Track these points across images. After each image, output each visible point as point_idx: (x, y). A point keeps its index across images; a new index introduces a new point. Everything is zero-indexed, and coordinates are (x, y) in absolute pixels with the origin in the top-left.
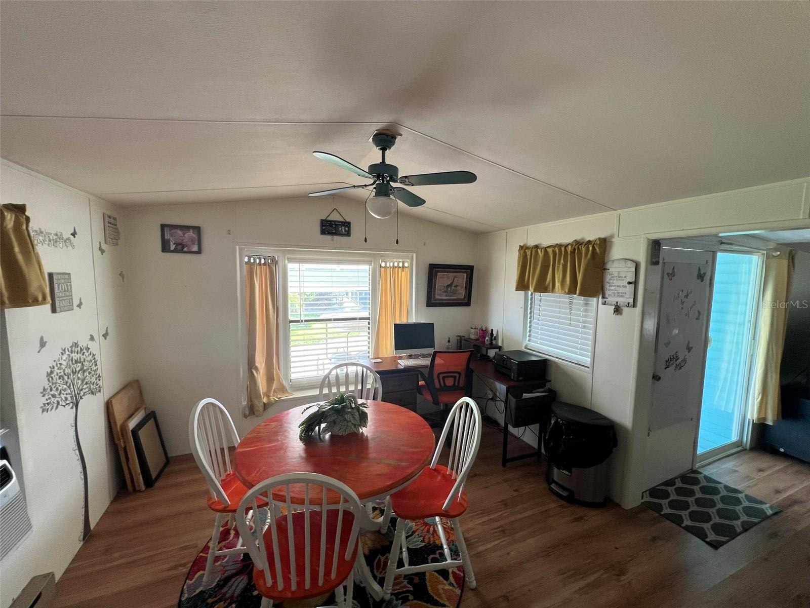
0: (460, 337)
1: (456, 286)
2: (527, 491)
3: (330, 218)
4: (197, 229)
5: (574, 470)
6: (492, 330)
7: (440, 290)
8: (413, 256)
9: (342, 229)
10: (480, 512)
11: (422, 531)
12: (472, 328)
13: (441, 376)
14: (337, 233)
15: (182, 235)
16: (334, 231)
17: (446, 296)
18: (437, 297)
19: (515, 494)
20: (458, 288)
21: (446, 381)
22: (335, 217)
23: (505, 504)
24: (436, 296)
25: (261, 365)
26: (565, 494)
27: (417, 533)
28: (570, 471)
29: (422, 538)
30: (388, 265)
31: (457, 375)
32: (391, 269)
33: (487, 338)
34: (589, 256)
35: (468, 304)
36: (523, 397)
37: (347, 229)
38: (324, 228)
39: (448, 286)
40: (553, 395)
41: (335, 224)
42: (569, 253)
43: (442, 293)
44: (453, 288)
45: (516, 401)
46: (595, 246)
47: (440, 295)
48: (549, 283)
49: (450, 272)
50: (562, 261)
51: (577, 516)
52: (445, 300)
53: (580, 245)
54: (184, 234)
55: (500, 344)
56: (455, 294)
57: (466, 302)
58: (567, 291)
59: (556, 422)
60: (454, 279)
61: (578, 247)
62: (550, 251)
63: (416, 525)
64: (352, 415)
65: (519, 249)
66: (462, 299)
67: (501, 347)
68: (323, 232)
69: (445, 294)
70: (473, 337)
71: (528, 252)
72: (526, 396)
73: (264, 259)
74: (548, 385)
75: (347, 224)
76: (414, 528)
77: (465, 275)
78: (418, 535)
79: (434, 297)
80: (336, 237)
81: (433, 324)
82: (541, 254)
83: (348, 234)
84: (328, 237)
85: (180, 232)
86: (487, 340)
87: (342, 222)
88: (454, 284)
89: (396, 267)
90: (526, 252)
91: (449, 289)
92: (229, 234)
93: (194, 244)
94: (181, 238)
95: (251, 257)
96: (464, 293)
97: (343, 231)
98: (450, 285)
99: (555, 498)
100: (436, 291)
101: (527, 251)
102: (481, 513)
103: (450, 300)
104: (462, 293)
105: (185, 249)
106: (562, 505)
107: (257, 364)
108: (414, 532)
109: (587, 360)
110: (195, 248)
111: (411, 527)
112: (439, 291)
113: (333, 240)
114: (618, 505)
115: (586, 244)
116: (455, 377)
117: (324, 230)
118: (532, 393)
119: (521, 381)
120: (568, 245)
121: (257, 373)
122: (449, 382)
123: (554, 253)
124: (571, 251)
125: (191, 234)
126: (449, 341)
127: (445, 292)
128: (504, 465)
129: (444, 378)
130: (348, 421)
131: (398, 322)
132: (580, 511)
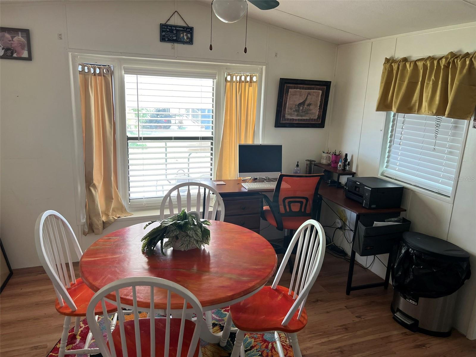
0: (311, 161)
1: (309, 105)
2: (370, 318)
3: (171, 23)
4: (26, 33)
5: (421, 299)
6: (346, 155)
7: (291, 109)
8: (262, 69)
9: (183, 36)
10: (321, 333)
11: (261, 346)
12: (324, 152)
13: (287, 201)
14: (178, 41)
15: (11, 39)
16: (175, 38)
17: (297, 115)
18: (288, 117)
19: (357, 320)
20: (311, 107)
21: (292, 207)
22: (176, 21)
23: (346, 328)
24: (286, 115)
25: (99, 183)
26: (408, 322)
27: (255, 348)
28: (417, 301)
29: (260, 353)
30: (234, 79)
31: (304, 201)
32: (238, 84)
33: (340, 163)
34: (465, 71)
35: (321, 125)
36: (374, 226)
37: (189, 35)
38: (164, 33)
39: (300, 104)
40: (407, 224)
41: (176, 29)
42: (442, 67)
43: (293, 113)
44: (305, 106)
45: (366, 229)
46: (473, 59)
47: (291, 114)
48: (415, 103)
49: (303, 88)
50: (433, 77)
51: (419, 343)
52: (296, 120)
53: (456, 58)
54: (12, 37)
55: (354, 170)
56: (308, 113)
57: (320, 123)
58: (434, 112)
59: (407, 252)
60: (307, 97)
61: (454, 61)
62: (420, 64)
63: (254, 342)
64: (195, 231)
65: (385, 63)
66: (315, 119)
67: (355, 173)
68: (163, 39)
69: (296, 113)
70: (324, 162)
71: (395, 66)
72: (377, 224)
73: (99, 68)
74: (403, 215)
75: (189, 30)
76: (253, 344)
77: (321, 92)
78: (257, 349)
79: (284, 116)
80: (176, 45)
81: (280, 147)
82: (409, 68)
83: (190, 41)
84: (168, 45)
85: (7, 36)
86: (340, 165)
87: (183, 27)
88: (307, 103)
89: (243, 82)
90: (392, 66)
91: (301, 108)
92: (61, 38)
93: (23, 49)
94: (10, 42)
95: (85, 66)
96: (318, 113)
97: (185, 37)
98: (303, 103)
99: (398, 326)
100: (287, 110)
101: (393, 64)
102: (320, 335)
103: (301, 120)
104: (315, 112)
105: (15, 55)
106: (405, 333)
107: (95, 182)
108: (252, 347)
109: (449, 189)
110: (25, 54)
111: (250, 343)
112: (289, 110)
113: (173, 48)
114: (464, 336)
115: (462, 58)
116: (301, 203)
117: (164, 36)
118: (385, 222)
119: (374, 209)
120: (441, 58)
121: (95, 191)
122: (296, 208)
123: (425, 66)
124: (444, 65)
125: (19, 38)
126: (298, 166)
127: (296, 111)
128: (348, 293)
129: (290, 203)
130: (190, 236)
131: (243, 143)
132: (422, 339)
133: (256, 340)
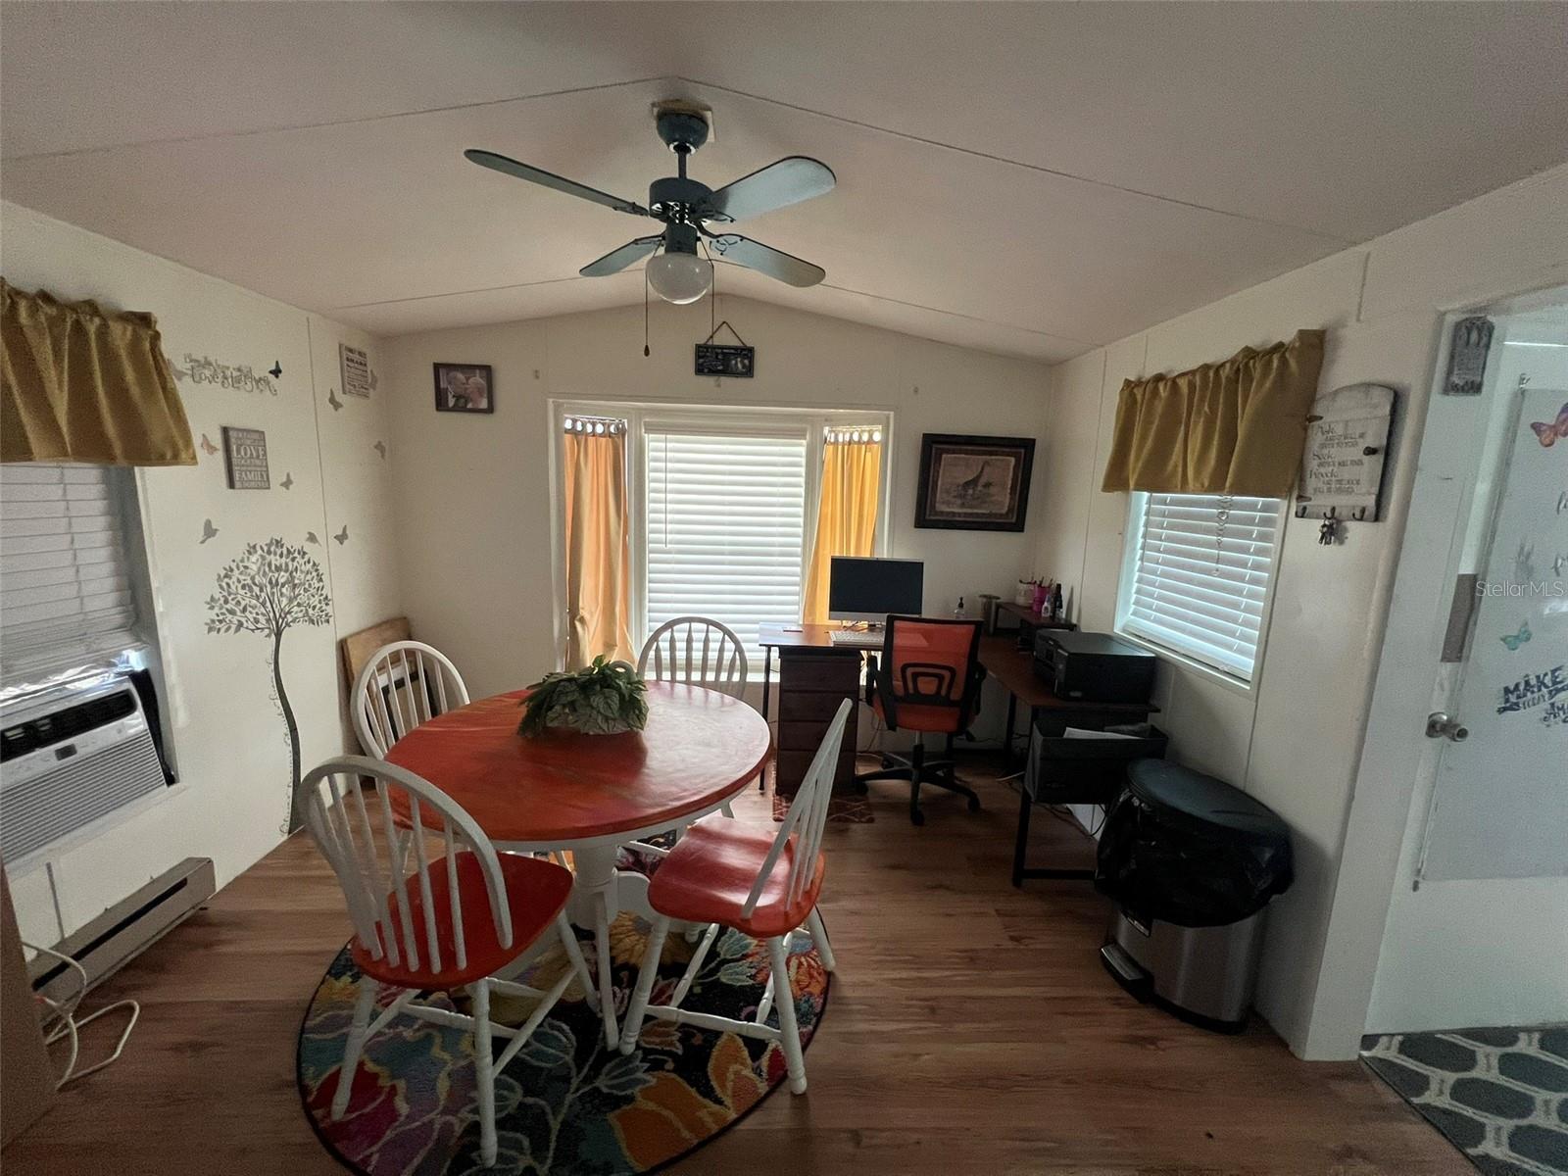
0: (989, 598)
1: (987, 485)
2: (1038, 946)
3: (718, 341)
4: (487, 370)
5: (1156, 923)
6: (1059, 587)
7: (948, 492)
8: (888, 418)
9: (736, 363)
10: (907, 958)
11: (763, 958)
12: (1021, 582)
13: (910, 671)
14: (727, 371)
15: (465, 381)
16: (720, 368)
17: (963, 505)
18: (941, 507)
19: (1011, 945)
20: (992, 490)
21: (919, 685)
22: (725, 339)
23: (972, 959)
24: (937, 505)
25: (592, 616)
26: (1128, 974)
27: (750, 960)
28: (1148, 927)
29: (753, 971)
30: (840, 439)
31: (947, 674)
32: (846, 447)
33: (1046, 604)
34: (1268, 384)
35: (1018, 526)
36: (1065, 736)
37: (746, 362)
38: (701, 361)
39: (967, 484)
40: (1158, 746)
41: (723, 353)
42: (1224, 380)
43: (953, 500)
44: (980, 488)
45: (1044, 740)
46: (1287, 355)
47: (948, 503)
48: (1176, 466)
49: (973, 453)
50: (1206, 409)
51: (1141, 1033)
52: (959, 514)
53: (1253, 358)
54: (468, 379)
55: (1074, 621)
56: (985, 502)
57: (1014, 521)
58: (1206, 484)
60: (983, 469)
61: (1247, 364)
62: (1183, 383)
63: (757, 946)
64: (606, 698)
65: (1123, 389)
66: (1001, 515)
67: (1075, 625)
68: (699, 370)
69: (959, 502)
70: (1021, 600)
71: (1138, 393)
72: (1073, 733)
73: (603, 424)
74: (1154, 719)
75: (747, 353)
76: (752, 949)
77: (1013, 460)
78: (751, 962)
79: (933, 506)
80: (725, 380)
81: (921, 565)
82: (1163, 390)
83: (749, 372)
84: (709, 381)
85: (460, 376)
86: (1046, 608)
87: (736, 348)
88: (983, 480)
89: (855, 443)
90: (1135, 394)
91: (970, 492)
92: (537, 377)
93: (481, 396)
94: (463, 387)
95: (576, 421)
96: (1007, 501)
97: (739, 365)
98: (974, 482)
99: (1109, 979)
100: (938, 495)
101: (1135, 390)
102: (906, 962)
103: (971, 514)
104: (1001, 501)
105: (470, 406)
106: (1117, 998)
107: (584, 613)
108: (745, 957)
109: (1247, 665)
110: (484, 404)
111: (747, 946)
112: (944, 495)
113: (719, 386)
115: (1263, 356)
116: (941, 678)
117: (702, 364)
118: (1103, 731)
119: (1076, 699)
120: (1223, 365)
121: (584, 629)
122: (927, 686)
123: (1192, 386)
124: (1227, 378)
125: (478, 379)
126: (961, 605)
127: (960, 496)
128: (1017, 883)
129: (915, 676)
130: (593, 708)
131: (837, 554)
132: (1152, 1022)
133: (761, 944)
